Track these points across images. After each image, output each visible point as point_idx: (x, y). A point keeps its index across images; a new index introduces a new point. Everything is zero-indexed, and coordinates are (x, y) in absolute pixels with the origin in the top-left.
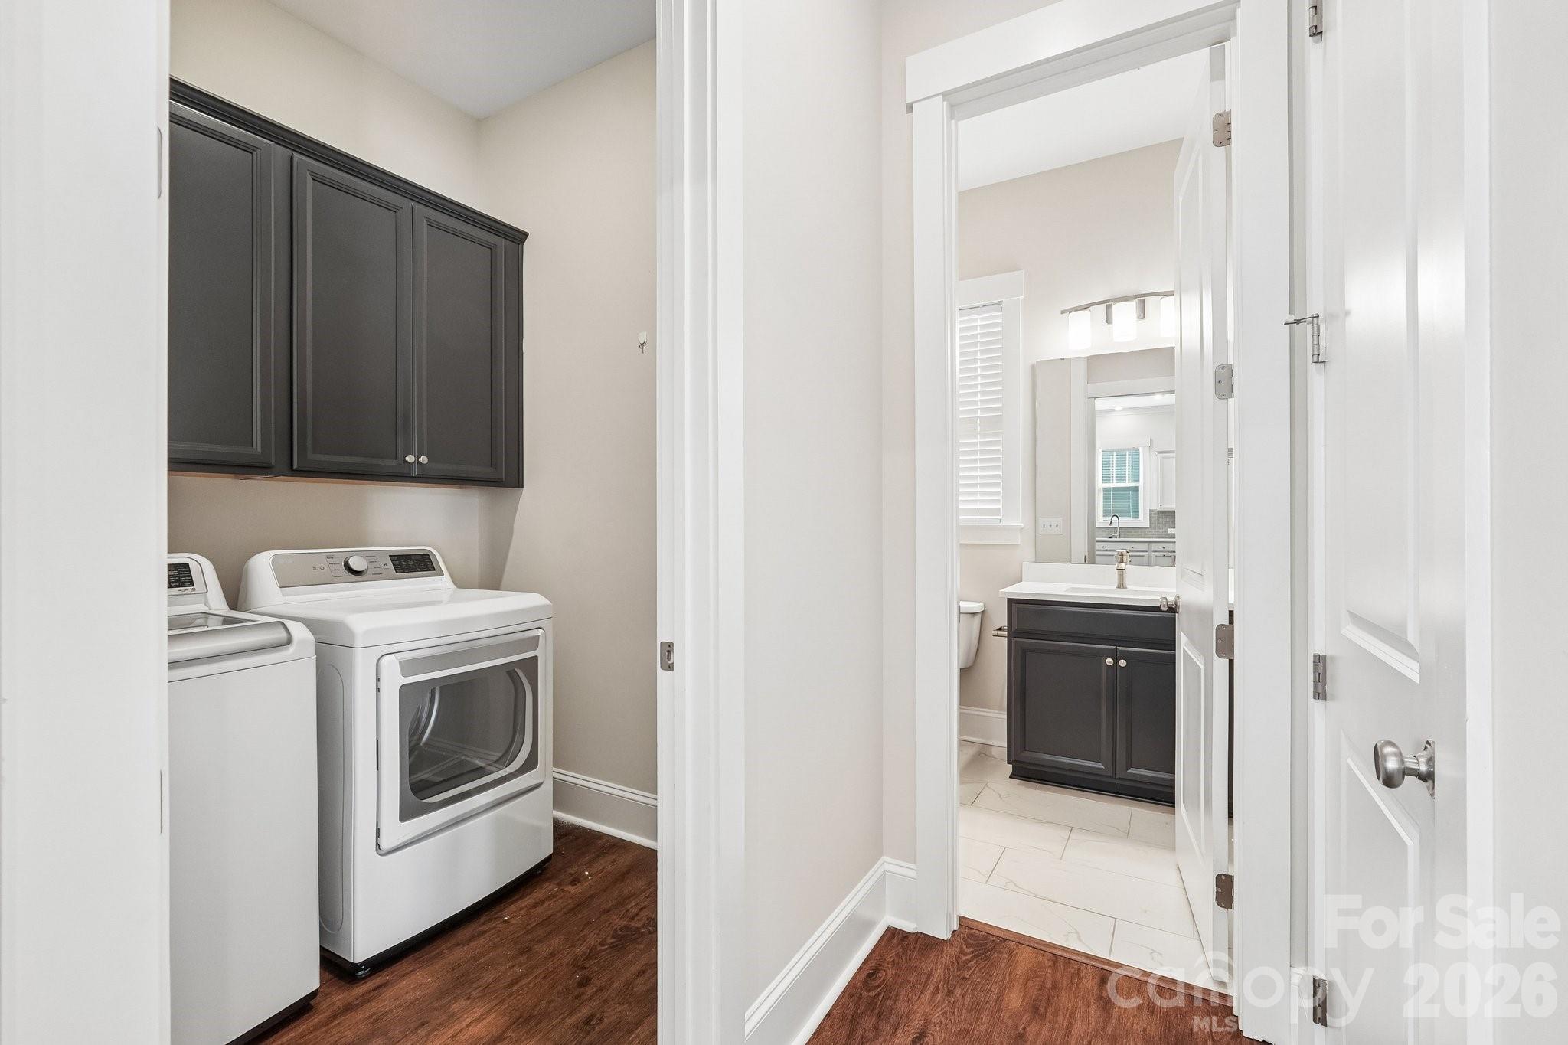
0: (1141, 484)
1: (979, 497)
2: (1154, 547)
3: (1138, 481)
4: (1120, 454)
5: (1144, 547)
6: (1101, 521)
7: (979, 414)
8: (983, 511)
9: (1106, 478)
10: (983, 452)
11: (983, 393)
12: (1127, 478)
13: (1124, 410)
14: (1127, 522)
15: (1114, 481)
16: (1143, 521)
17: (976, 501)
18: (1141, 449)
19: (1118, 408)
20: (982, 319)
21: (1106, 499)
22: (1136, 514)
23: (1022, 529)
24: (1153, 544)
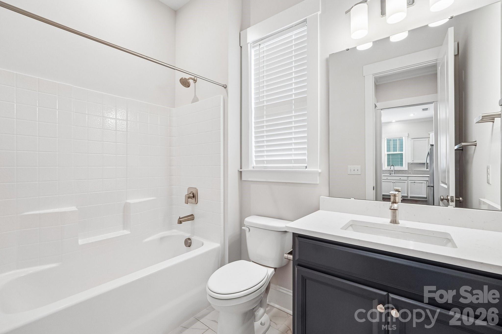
0: (404, 152)
1: (293, 152)
2: (410, 178)
3: (403, 151)
4: (395, 140)
5: (406, 178)
6: (385, 167)
7: (293, 97)
8: (296, 161)
9: (388, 150)
10: (296, 122)
11: (296, 83)
12: (398, 150)
13: (397, 122)
14: (397, 168)
15: (392, 151)
16: (405, 167)
17: (291, 155)
18: (404, 138)
19: (394, 121)
20: (296, 34)
21: (388, 159)
22: (402, 165)
23: (320, 173)
24: (410, 177)
